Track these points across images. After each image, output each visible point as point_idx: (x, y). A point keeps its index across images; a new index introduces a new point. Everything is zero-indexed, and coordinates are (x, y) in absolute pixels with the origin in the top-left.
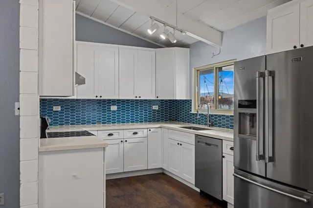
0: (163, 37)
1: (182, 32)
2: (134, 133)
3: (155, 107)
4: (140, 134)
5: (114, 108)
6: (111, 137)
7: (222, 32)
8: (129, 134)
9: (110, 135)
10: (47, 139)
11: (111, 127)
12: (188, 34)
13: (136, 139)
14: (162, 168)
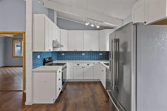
0: (92, 26)
1: (102, 22)
2: (88, 65)
3: (101, 54)
4: (90, 65)
5: (83, 54)
6: (78, 66)
7: (123, 20)
8: (86, 65)
9: (78, 65)
10: (46, 66)
11: (78, 62)
12: (105, 23)
13: (88, 67)
14: (99, 80)
